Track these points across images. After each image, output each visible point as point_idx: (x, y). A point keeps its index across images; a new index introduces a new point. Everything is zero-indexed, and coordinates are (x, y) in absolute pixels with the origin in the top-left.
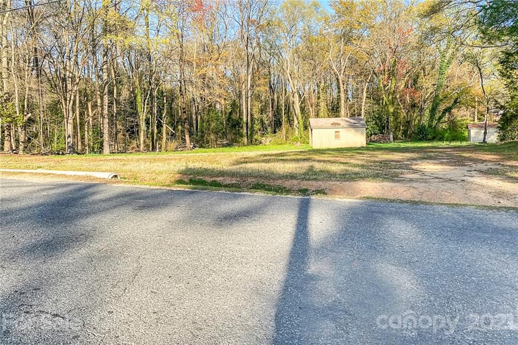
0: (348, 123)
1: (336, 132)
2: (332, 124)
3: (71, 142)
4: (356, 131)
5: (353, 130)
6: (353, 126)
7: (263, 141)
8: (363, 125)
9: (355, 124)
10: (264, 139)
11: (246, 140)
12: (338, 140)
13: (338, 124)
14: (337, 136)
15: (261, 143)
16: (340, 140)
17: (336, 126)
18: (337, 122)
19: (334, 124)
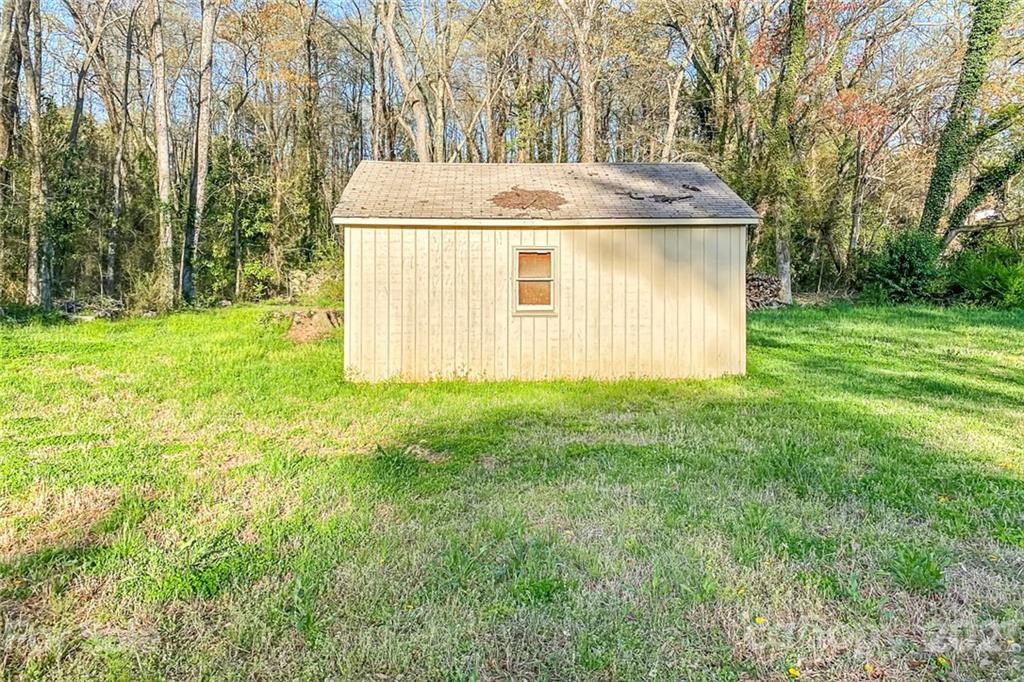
1: (523, 254)
2: (500, 200)
10: (303, 275)
11: (165, 285)
12: (540, 322)
13: (547, 201)
14: (534, 292)
15: (282, 290)
16: (553, 322)
17: (532, 211)
18: (539, 187)
19: (514, 200)
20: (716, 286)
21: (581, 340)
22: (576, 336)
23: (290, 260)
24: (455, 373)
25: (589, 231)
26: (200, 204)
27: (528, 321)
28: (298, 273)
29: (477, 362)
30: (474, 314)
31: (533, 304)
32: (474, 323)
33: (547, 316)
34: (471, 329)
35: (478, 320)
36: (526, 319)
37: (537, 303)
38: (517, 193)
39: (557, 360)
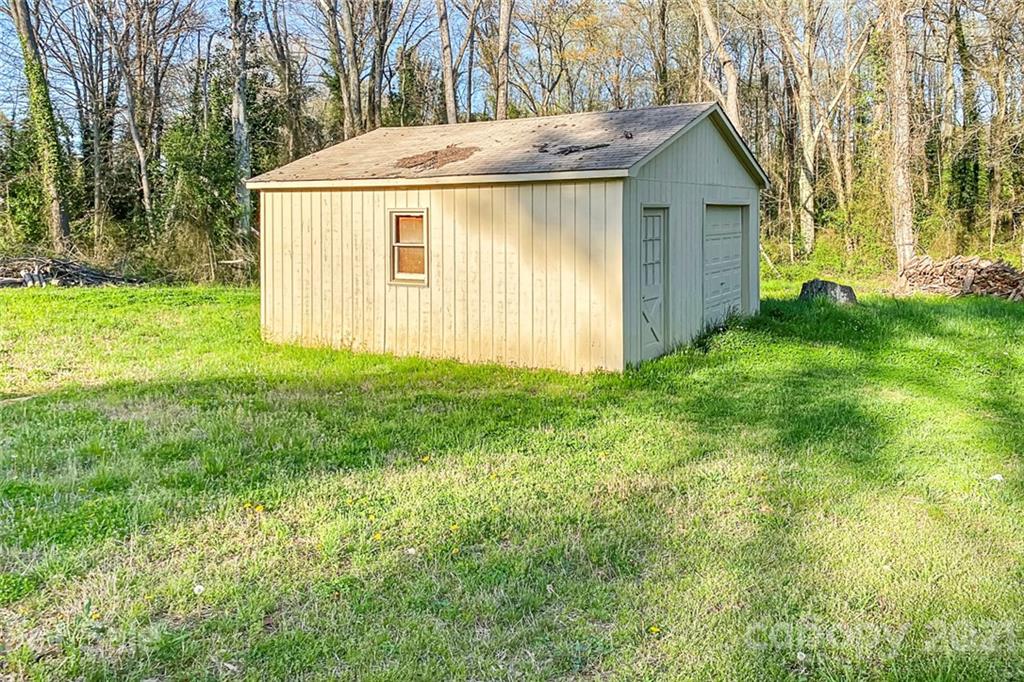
1: (400, 218)
9: (570, 150)
12: (413, 292)
14: (413, 259)
16: (425, 293)
20: (590, 255)
21: (451, 316)
22: (445, 309)
24: (342, 340)
25: (458, 191)
27: (403, 291)
29: (360, 332)
30: (357, 280)
31: (411, 272)
32: (357, 290)
33: (407, 286)
34: (355, 297)
35: (360, 287)
36: (402, 288)
37: (415, 272)
39: (428, 336)
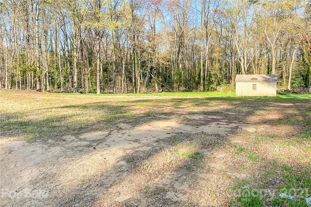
0: (263, 79)
1: (253, 85)
2: (251, 79)
3: (76, 86)
4: (269, 84)
5: (266, 84)
6: (266, 81)
7: (218, 89)
8: (276, 80)
9: (269, 79)
10: (219, 87)
11: (202, 88)
12: (255, 91)
13: (256, 79)
14: (254, 87)
15: (216, 90)
16: (256, 91)
17: (254, 80)
18: (256, 78)
19: (253, 79)
20: (274, 87)
22: (258, 92)
23: (217, 85)
25: (260, 82)
26: (206, 76)
27: (253, 91)
28: (218, 87)
34: (248, 91)
37: (255, 89)
38: (253, 78)
39: (256, 94)
